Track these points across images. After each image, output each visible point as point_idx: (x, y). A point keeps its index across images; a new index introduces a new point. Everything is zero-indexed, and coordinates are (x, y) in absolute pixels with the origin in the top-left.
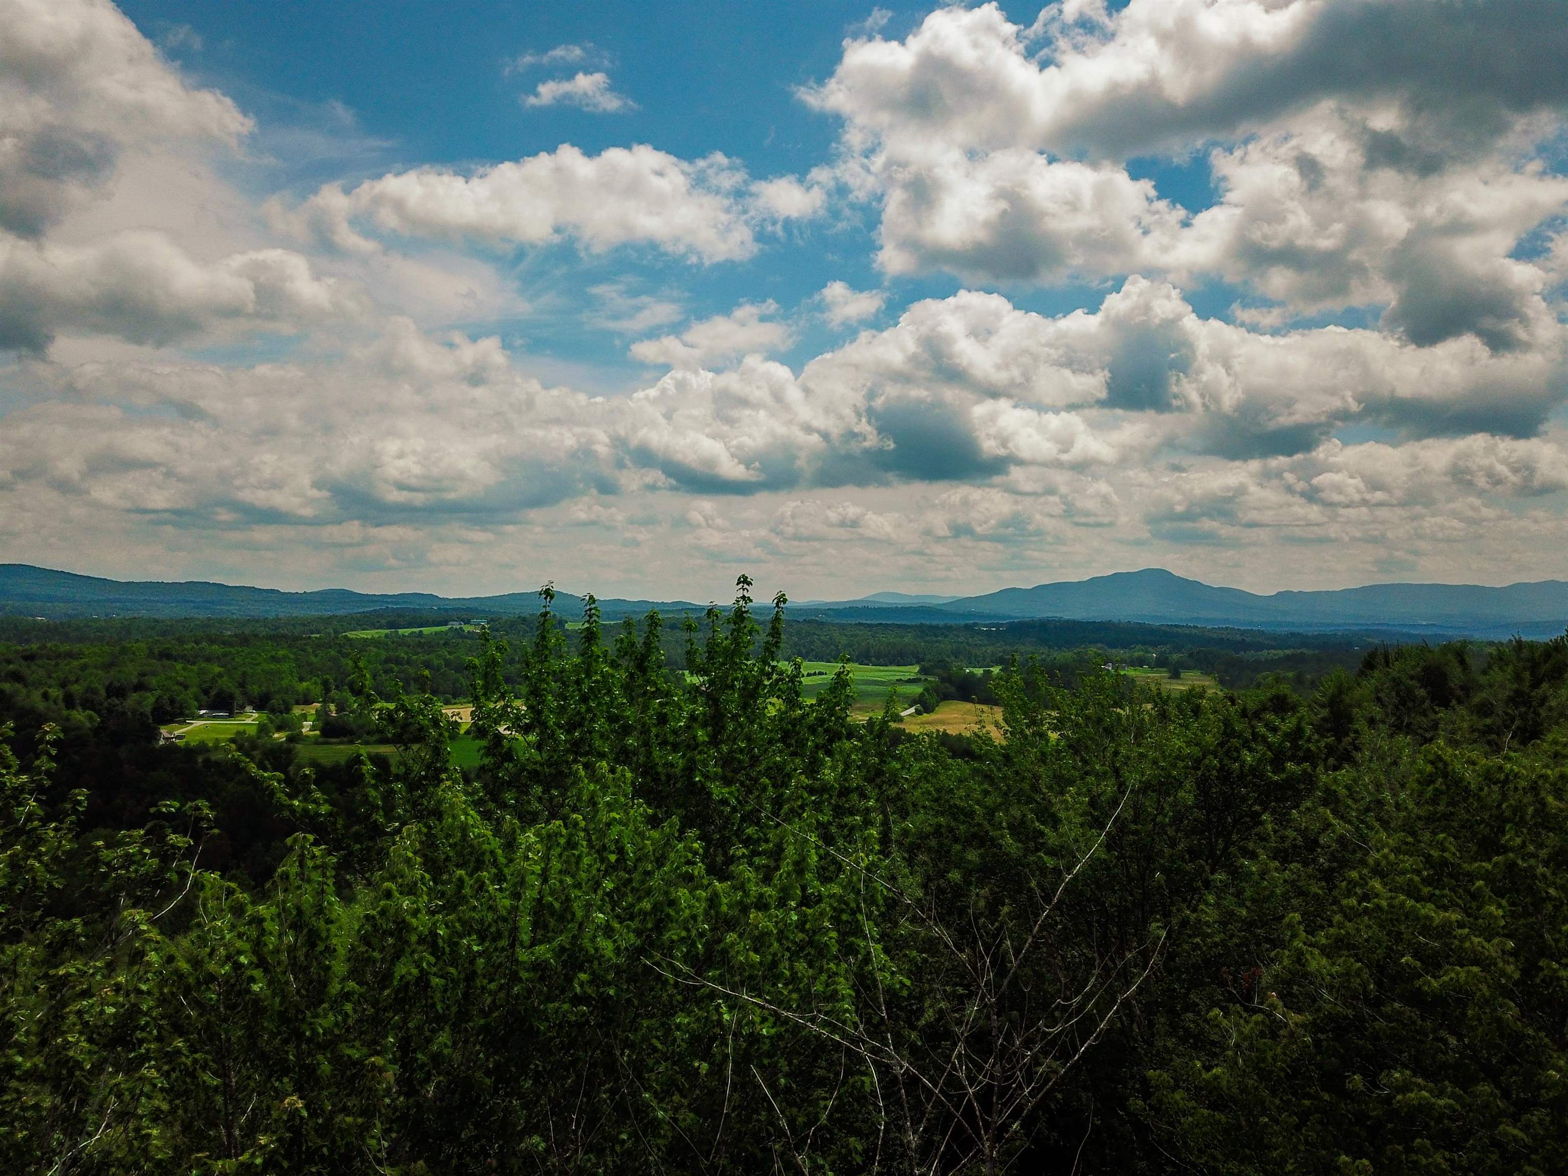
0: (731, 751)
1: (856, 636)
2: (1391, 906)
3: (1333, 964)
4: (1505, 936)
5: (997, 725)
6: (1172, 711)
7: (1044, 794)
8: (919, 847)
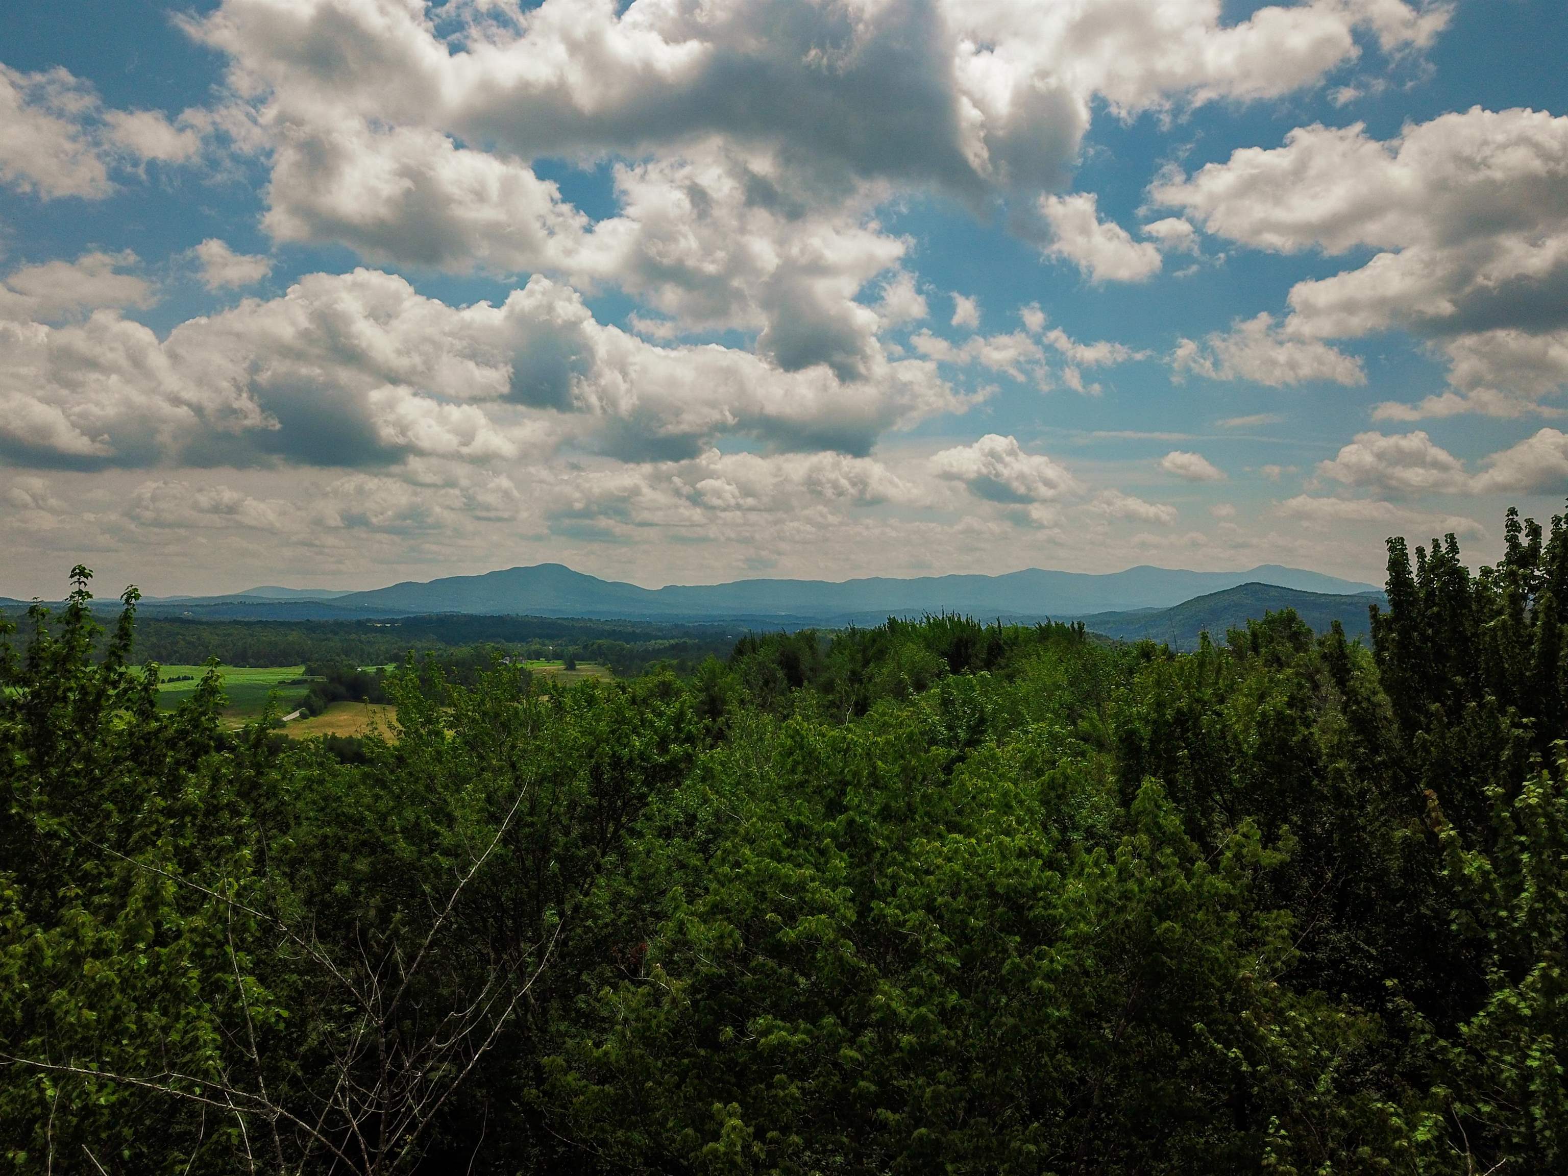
0: (62, 775)
1: (230, 635)
2: (757, 869)
3: (710, 929)
4: (845, 884)
5: (391, 727)
6: (568, 701)
7: (440, 794)
8: (301, 861)
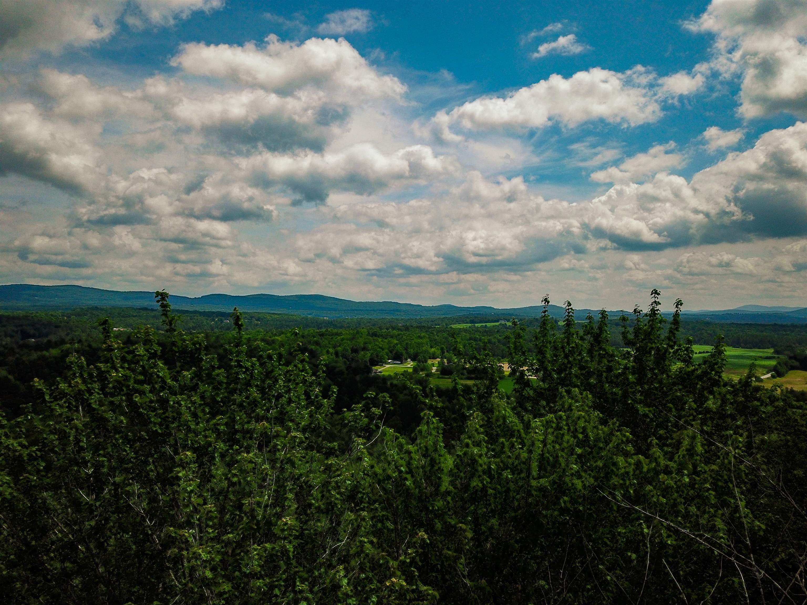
0: (649, 389)
1: (731, 330)
